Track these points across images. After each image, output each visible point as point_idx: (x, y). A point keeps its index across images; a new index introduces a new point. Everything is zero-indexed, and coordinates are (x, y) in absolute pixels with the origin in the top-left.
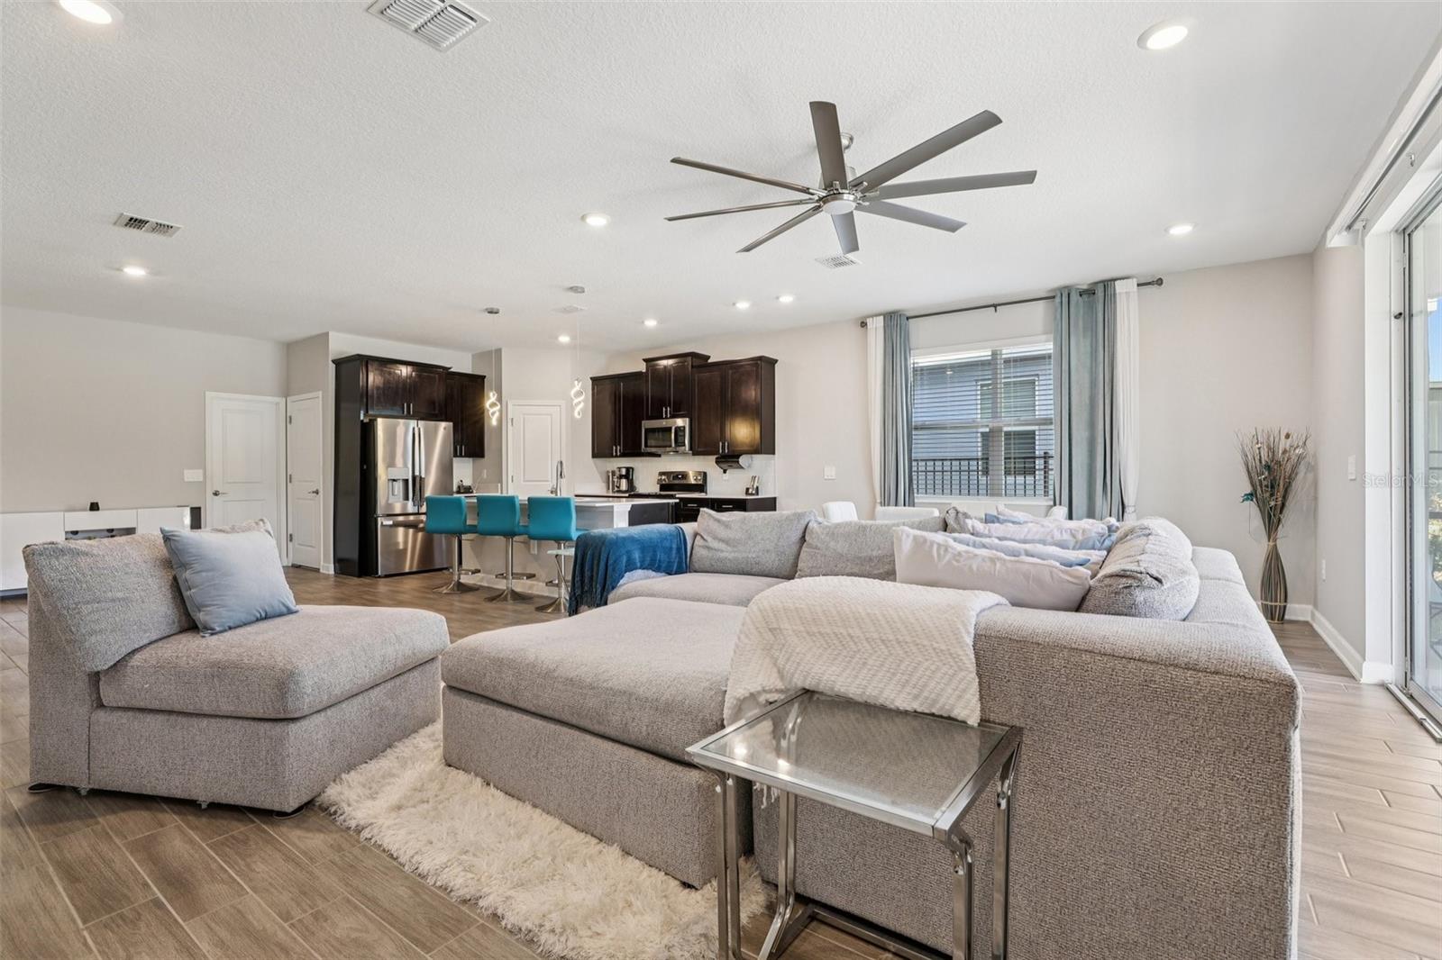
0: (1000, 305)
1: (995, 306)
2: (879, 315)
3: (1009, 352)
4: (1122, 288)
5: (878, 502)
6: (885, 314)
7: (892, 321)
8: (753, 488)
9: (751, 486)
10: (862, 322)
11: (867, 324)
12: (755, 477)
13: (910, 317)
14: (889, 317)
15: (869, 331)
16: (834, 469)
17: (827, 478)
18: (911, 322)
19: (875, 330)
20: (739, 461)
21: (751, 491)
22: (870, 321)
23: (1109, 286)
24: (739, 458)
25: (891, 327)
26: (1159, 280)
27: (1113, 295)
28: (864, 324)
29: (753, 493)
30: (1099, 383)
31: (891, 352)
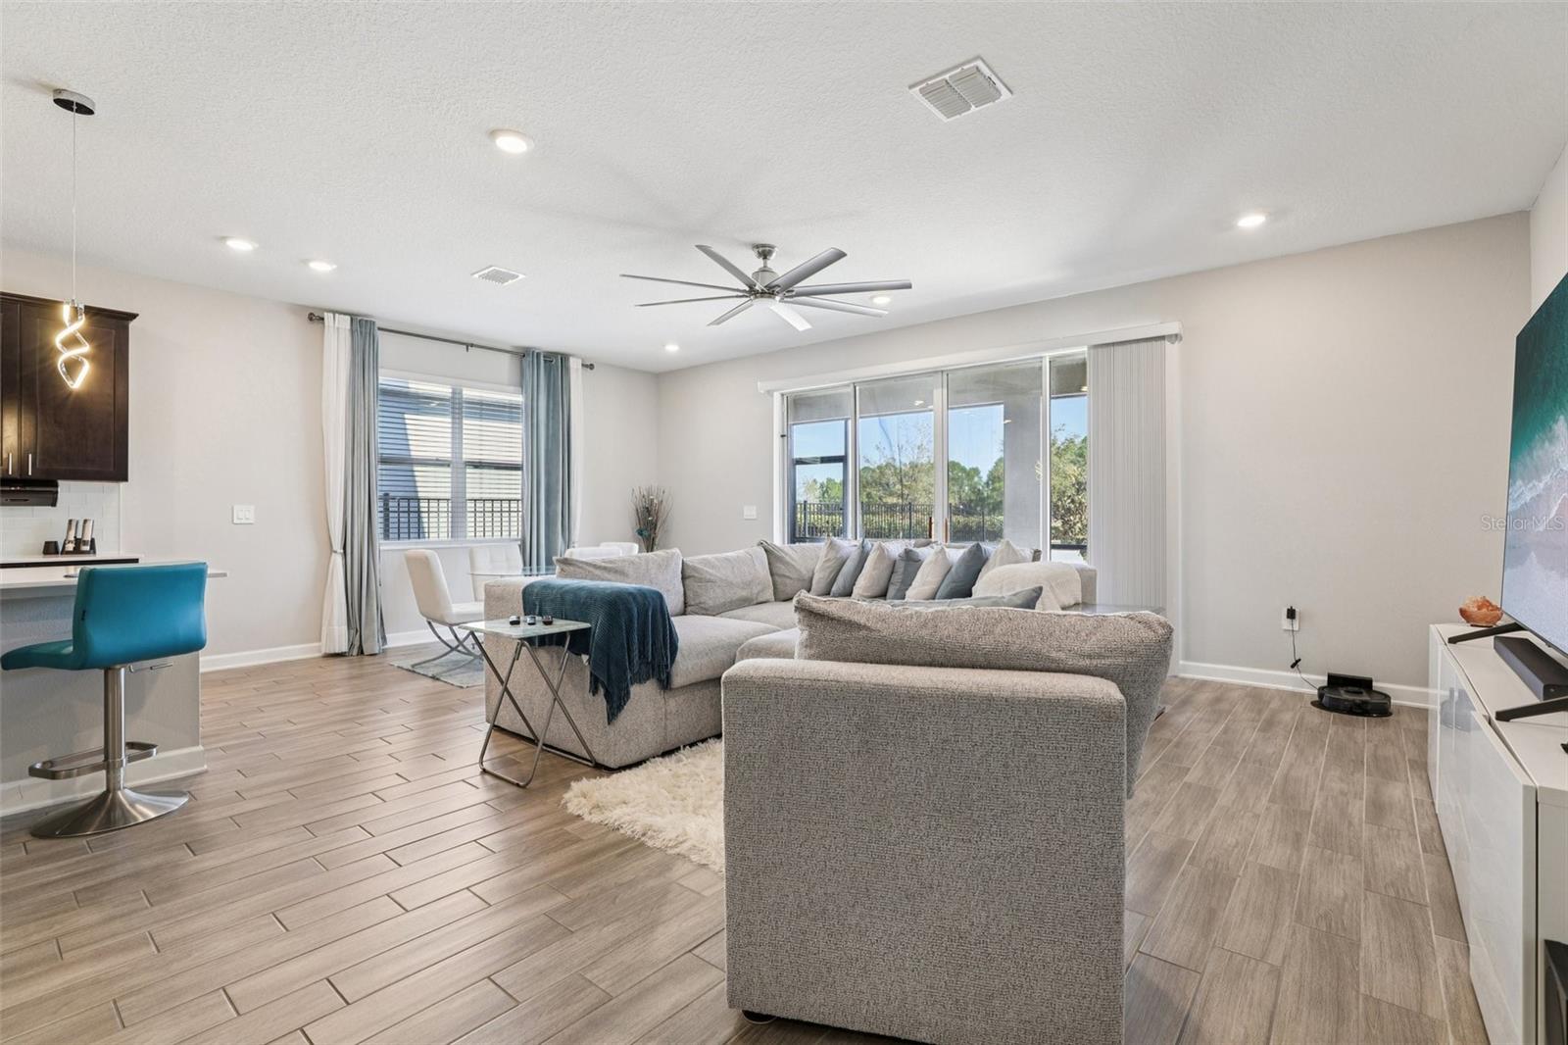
0: (472, 345)
1: (468, 345)
2: (345, 314)
3: (469, 393)
4: (574, 364)
5: (335, 552)
6: (353, 316)
7: (363, 328)
8: (78, 542)
9: (72, 538)
10: (311, 314)
11: (323, 319)
12: (85, 521)
13: (379, 329)
14: (360, 321)
15: (326, 328)
16: (252, 507)
17: (239, 522)
18: (380, 335)
19: (338, 332)
20: (57, 492)
21: (70, 547)
22: (328, 317)
23: (564, 358)
24: (57, 486)
25: (361, 333)
26: (591, 365)
27: (568, 369)
28: (315, 318)
29: (77, 551)
30: (559, 438)
31: (361, 364)
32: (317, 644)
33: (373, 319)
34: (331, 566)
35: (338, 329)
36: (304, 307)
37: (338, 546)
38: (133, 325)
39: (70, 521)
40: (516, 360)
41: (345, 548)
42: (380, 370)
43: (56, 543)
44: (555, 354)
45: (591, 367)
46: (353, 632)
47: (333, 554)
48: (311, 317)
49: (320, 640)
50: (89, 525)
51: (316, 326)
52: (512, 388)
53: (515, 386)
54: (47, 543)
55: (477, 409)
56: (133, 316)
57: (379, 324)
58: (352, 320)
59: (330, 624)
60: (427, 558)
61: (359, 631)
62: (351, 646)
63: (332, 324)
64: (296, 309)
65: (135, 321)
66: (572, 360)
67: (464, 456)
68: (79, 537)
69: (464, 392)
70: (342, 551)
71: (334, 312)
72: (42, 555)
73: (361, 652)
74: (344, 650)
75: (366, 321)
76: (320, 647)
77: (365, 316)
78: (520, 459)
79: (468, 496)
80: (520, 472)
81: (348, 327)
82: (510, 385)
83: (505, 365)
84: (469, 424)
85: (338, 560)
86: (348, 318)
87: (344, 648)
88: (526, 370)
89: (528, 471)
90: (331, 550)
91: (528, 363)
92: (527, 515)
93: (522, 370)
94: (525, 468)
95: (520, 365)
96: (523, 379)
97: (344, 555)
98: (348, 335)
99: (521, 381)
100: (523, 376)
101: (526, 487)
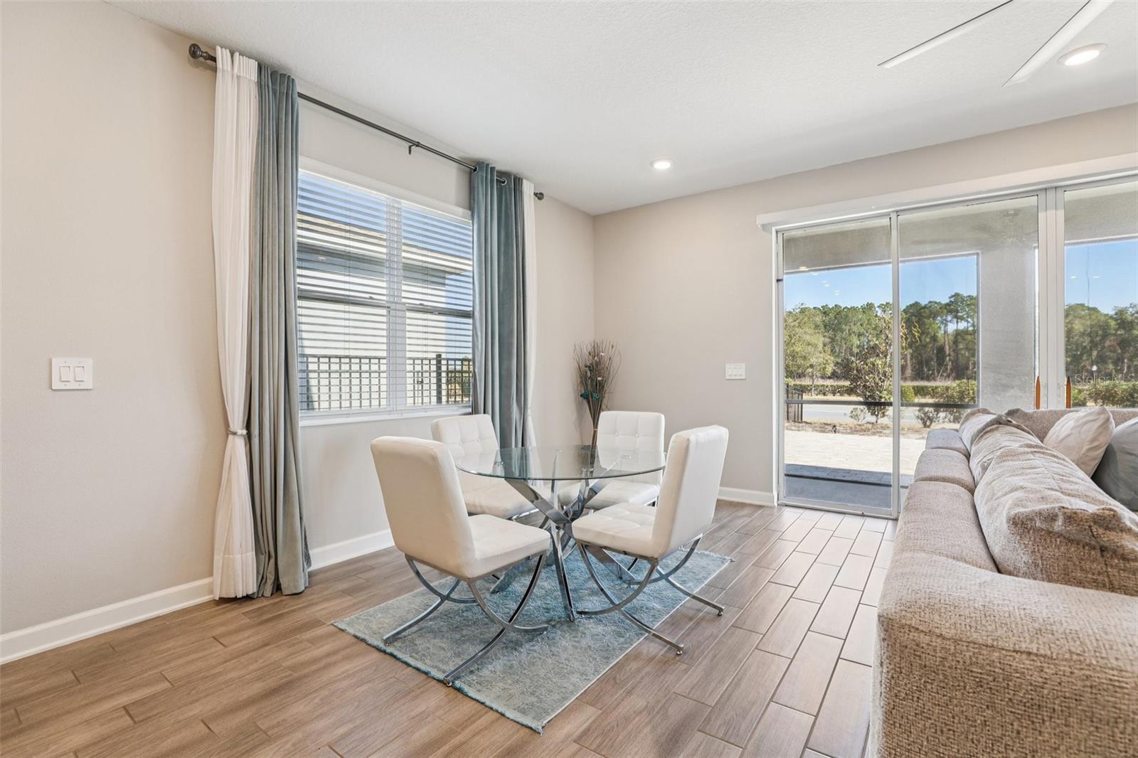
0: (418, 145)
1: (410, 143)
2: (249, 56)
4: (528, 189)
5: (235, 434)
7: (276, 86)
10: (194, 45)
11: (214, 59)
13: (301, 95)
14: (272, 73)
15: (219, 74)
16: (88, 363)
17: (62, 386)
18: (300, 101)
19: (238, 83)
22: (222, 55)
23: (518, 181)
25: (275, 93)
26: (541, 194)
27: (521, 192)
28: (201, 54)
30: (513, 278)
31: (273, 138)
32: (206, 581)
33: (290, 76)
34: (228, 453)
35: (238, 77)
36: (180, 35)
37: (237, 423)
40: (465, 174)
41: (248, 426)
42: (301, 159)
44: (506, 174)
45: (543, 197)
46: (263, 558)
47: (231, 437)
48: (194, 51)
49: (211, 574)
57: (299, 86)
58: (260, 68)
59: (228, 550)
60: (434, 458)
61: (273, 556)
62: (262, 581)
63: (228, 68)
64: (169, 35)
66: (525, 184)
70: (245, 432)
71: (232, 50)
73: (278, 588)
74: (250, 592)
75: (282, 76)
76: (211, 584)
79: (409, 355)
80: (470, 321)
81: (254, 79)
83: (450, 180)
85: (239, 446)
87: (252, 588)
88: (478, 187)
89: (481, 319)
90: (228, 432)
91: (480, 177)
92: (480, 376)
93: (474, 188)
94: (477, 314)
95: (470, 182)
96: (474, 200)
97: (249, 437)
98: (254, 90)
99: (470, 203)
100: (474, 196)
101: (480, 339)
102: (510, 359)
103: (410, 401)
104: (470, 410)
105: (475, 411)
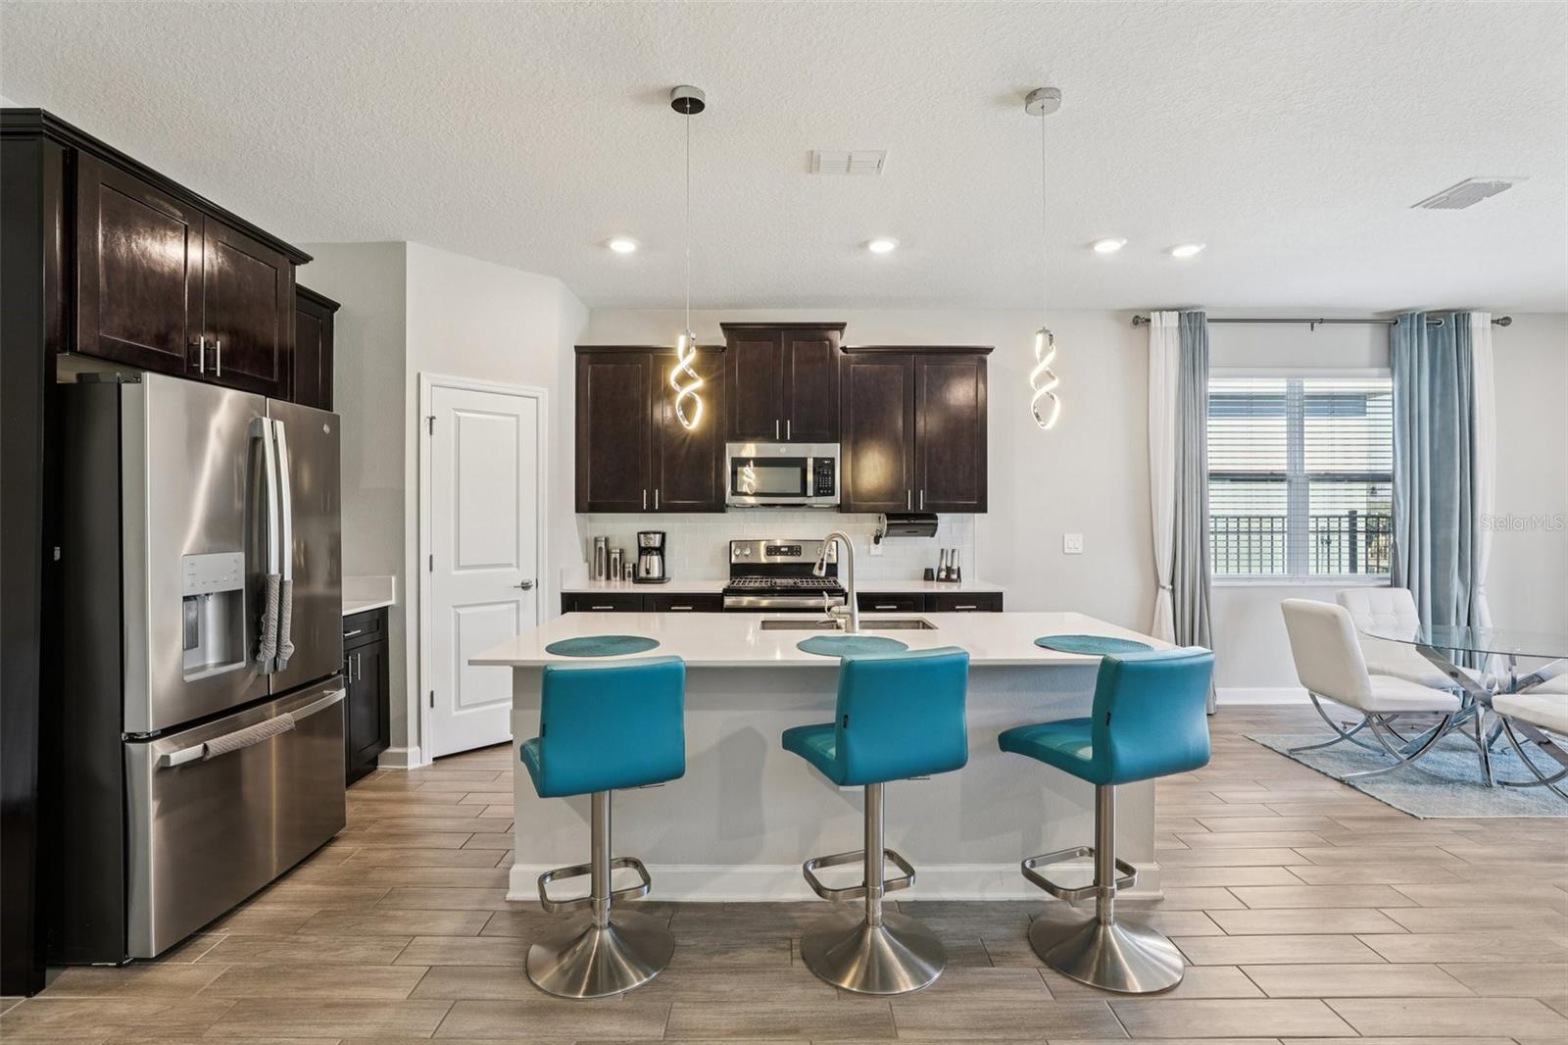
0: (1322, 321)
1: (1312, 322)
2: (1173, 310)
3: (1313, 386)
4: (1479, 323)
5: (1164, 588)
6: (1181, 311)
7: (1193, 322)
8: (949, 570)
9: (944, 567)
10: (1137, 317)
11: (1149, 320)
12: (953, 551)
13: (1210, 320)
14: (1188, 314)
15: (1152, 329)
16: (1080, 536)
17: (1068, 551)
18: (1209, 326)
19: (1166, 330)
20: (937, 525)
21: (943, 575)
22: (1155, 316)
23: (1461, 315)
24: (936, 518)
25: (1190, 329)
26: (1507, 319)
27: (1468, 330)
28: (1141, 321)
29: (948, 579)
30: (1454, 435)
31: (1190, 366)
33: (1204, 311)
34: (1159, 602)
35: (1166, 327)
36: (1127, 311)
37: (1165, 580)
38: (989, 358)
39: (942, 550)
40: (1381, 333)
41: (1173, 582)
43: (932, 570)
44: (1446, 312)
45: (1505, 321)
47: (1160, 589)
48: (1135, 321)
50: (956, 553)
51: (1141, 330)
52: (1375, 371)
53: (1379, 366)
54: (927, 570)
55: (1325, 404)
56: (989, 350)
57: (1208, 315)
58: (1180, 315)
63: (1159, 325)
64: (1119, 314)
65: (991, 354)
66: (1474, 316)
67: (1306, 468)
68: (949, 565)
69: (1306, 384)
70: (1171, 587)
71: (1161, 310)
72: (923, 582)
75: (1196, 314)
77: (1193, 307)
78: (1391, 467)
79: (1311, 513)
80: (1389, 486)
81: (1176, 324)
82: (1372, 366)
83: (1364, 340)
84: (1313, 424)
85: (1165, 597)
86: (1176, 313)
88: (1400, 342)
89: (1404, 485)
90: (1158, 585)
91: (1402, 331)
92: (1403, 545)
93: (1394, 342)
94: (1398, 480)
95: (1389, 336)
96: (1394, 355)
97: (1173, 591)
98: (1176, 334)
99: (1389, 359)
100: (1394, 352)
101: (1402, 508)
102: (1449, 526)
103: (1312, 570)
104: (1389, 583)
105: (1395, 583)
